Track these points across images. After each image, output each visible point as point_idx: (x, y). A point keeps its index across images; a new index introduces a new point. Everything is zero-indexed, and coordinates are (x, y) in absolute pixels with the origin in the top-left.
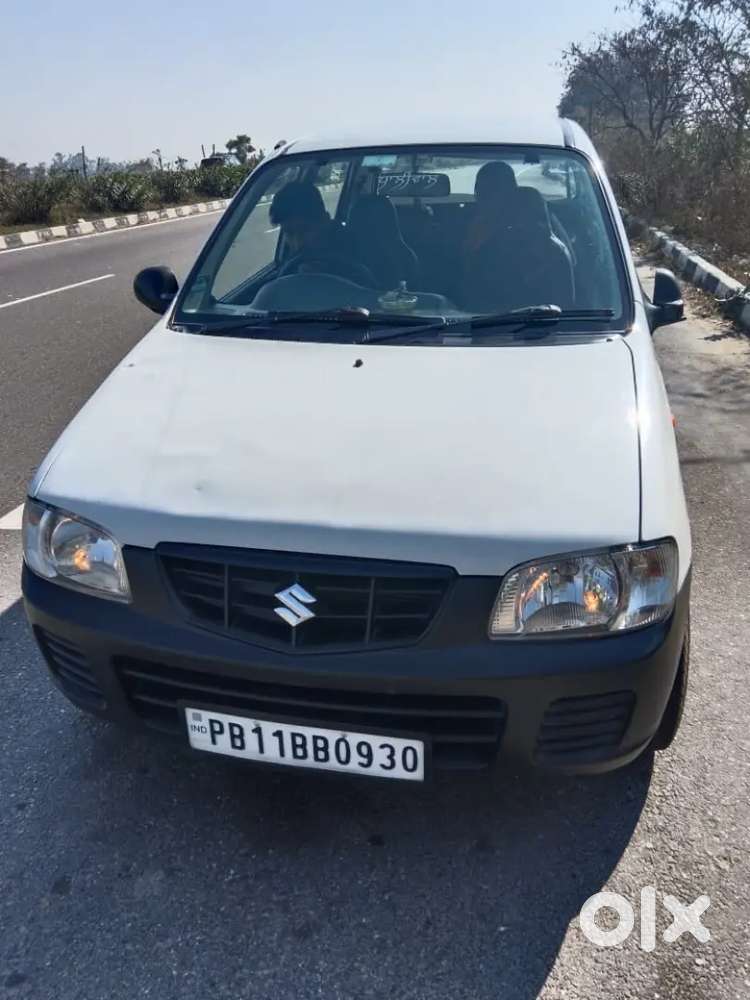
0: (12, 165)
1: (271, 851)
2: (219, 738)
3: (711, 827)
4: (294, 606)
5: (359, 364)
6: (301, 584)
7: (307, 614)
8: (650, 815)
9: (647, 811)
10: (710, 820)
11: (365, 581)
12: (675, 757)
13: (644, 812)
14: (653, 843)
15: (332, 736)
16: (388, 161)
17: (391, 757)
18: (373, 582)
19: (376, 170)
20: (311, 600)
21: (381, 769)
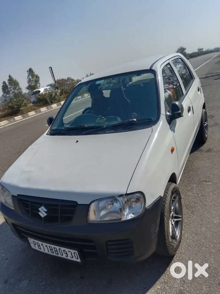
0: (75, 80)
1: (55, 278)
2: (36, 245)
3: (182, 284)
4: (43, 212)
5: (77, 141)
6: (44, 206)
7: (45, 214)
8: (164, 277)
9: (163, 276)
10: (183, 281)
11: (57, 205)
12: (181, 258)
13: (162, 276)
14: (161, 287)
15: (58, 248)
16: (102, 82)
17: (72, 254)
18: (59, 206)
19: (99, 85)
20: (46, 210)
21: (70, 258)
